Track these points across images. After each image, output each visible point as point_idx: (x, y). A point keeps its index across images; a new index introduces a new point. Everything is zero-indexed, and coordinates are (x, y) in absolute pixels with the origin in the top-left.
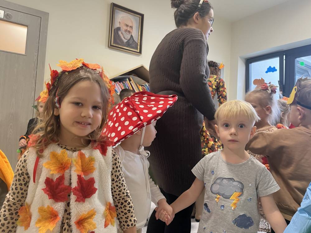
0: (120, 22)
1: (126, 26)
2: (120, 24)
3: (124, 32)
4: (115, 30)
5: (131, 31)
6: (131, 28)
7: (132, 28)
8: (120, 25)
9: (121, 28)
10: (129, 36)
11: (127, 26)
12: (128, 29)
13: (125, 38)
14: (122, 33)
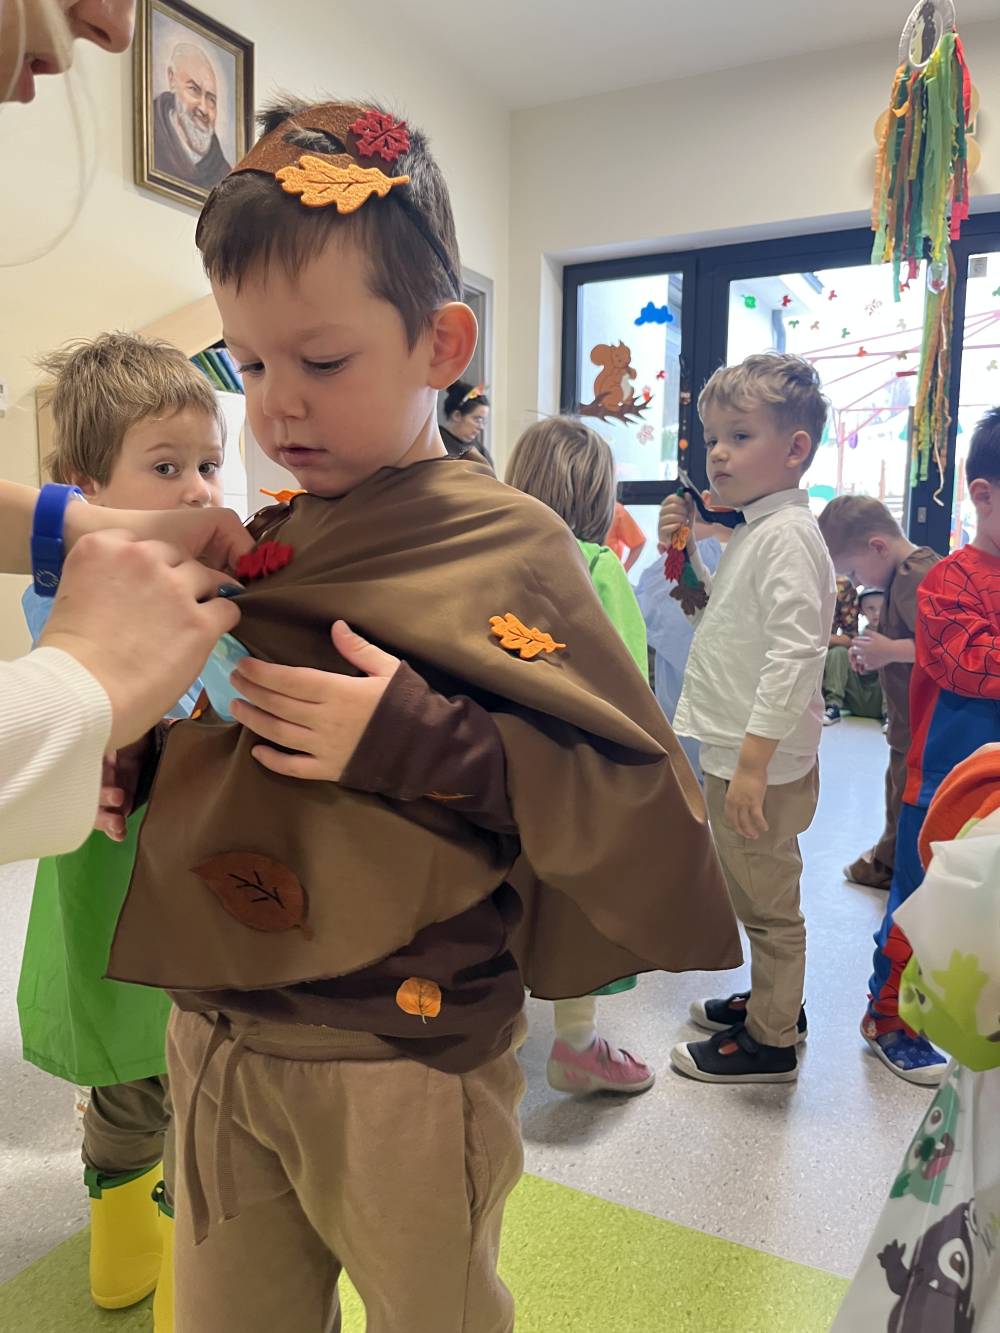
0: (170, 71)
1: (191, 91)
2: (171, 80)
3: (187, 120)
4: (155, 102)
5: (211, 114)
6: (211, 104)
7: (214, 102)
8: (173, 85)
9: (178, 100)
10: (205, 136)
11: (197, 89)
12: (200, 104)
13: (194, 144)
14: (181, 122)
